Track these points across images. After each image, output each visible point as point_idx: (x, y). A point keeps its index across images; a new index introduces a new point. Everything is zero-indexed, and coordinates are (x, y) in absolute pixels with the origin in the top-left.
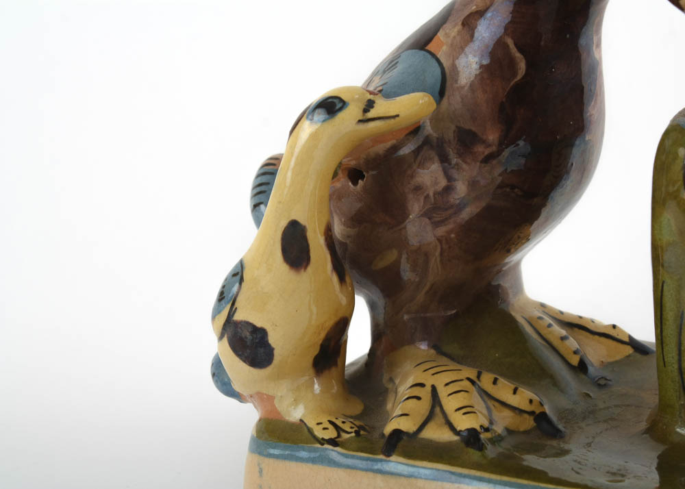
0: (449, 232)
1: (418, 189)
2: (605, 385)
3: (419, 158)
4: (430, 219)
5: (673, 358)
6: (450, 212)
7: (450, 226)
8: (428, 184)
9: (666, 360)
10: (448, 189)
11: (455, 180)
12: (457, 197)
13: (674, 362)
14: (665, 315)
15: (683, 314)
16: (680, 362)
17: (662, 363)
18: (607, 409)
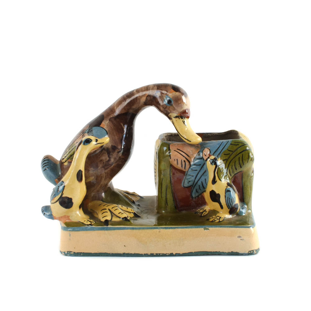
0: (108, 171)
1: (101, 161)
2: (140, 206)
3: (102, 153)
4: (104, 168)
5: (164, 196)
6: (109, 166)
7: (109, 169)
8: (104, 159)
10: (109, 160)
11: (111, 158)
12: (111, 162)
14: (163, 186)
15: (167, 185)
16: (166, 197)
17: (161, 197)
18: (144, 210)
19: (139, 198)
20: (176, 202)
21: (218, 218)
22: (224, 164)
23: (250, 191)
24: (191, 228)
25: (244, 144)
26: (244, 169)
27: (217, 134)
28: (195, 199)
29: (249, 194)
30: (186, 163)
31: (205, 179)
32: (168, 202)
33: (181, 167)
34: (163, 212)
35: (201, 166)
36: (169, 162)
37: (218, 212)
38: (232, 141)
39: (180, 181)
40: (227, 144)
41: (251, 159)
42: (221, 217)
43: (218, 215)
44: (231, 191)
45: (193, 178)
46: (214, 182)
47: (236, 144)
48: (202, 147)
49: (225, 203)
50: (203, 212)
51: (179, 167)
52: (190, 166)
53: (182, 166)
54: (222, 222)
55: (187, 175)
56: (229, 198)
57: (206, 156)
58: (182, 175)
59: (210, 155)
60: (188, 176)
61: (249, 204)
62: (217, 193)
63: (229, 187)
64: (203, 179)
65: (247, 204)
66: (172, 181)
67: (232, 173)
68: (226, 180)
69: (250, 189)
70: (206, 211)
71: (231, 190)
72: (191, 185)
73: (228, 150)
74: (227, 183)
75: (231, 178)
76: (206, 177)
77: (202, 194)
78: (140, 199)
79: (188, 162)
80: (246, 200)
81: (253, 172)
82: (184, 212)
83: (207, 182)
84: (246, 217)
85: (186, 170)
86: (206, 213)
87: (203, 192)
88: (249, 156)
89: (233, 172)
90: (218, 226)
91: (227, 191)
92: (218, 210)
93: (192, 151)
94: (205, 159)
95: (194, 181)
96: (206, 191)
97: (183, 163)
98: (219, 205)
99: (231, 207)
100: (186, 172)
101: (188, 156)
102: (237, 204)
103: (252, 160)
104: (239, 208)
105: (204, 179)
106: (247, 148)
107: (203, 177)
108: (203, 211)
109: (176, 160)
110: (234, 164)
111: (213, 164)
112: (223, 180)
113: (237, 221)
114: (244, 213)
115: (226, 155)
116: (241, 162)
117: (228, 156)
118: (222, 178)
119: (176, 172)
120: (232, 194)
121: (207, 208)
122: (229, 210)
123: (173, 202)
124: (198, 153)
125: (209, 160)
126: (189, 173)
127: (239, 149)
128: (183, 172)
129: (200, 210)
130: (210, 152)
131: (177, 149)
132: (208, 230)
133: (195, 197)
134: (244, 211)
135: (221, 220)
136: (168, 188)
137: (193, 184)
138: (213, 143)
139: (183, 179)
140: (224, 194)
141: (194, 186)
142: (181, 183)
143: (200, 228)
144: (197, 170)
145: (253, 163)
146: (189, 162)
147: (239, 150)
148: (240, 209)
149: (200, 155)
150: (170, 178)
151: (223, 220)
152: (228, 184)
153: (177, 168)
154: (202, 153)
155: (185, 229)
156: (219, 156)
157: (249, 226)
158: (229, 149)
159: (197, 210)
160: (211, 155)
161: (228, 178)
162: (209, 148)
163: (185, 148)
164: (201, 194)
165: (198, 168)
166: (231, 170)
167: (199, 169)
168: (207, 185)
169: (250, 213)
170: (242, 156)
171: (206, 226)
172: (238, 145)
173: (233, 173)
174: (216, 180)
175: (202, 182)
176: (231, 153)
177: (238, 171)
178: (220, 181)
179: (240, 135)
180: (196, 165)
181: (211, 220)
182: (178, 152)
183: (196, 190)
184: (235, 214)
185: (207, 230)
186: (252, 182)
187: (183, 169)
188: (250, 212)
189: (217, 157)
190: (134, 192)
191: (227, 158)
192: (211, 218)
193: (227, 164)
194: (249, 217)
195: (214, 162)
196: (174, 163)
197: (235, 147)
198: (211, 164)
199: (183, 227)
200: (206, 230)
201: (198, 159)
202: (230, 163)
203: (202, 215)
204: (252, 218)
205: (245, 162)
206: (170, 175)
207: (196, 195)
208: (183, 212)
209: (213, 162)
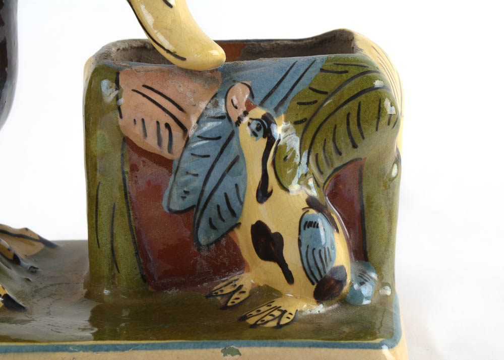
2: (36, 272)
5: (106, 240)
9: (100, 242)
13: (108, 243)
14: (100, 208)
15: (114, 206)
16: (112, 242)
17: (96, 246)
18: (46, 287)
19: (41, 246)
20: (147, 259)
21: (277, 313)
22: (297, 133)
23: (386, 224)
24: (180, 347)
25: (365, 69)
26: (366, 151)
27: (289, 43)
28: (209, 250)
29: (386, 236)
30: (174, 133)
31: (236, 185)
32: (118, 259)
33: (157, 147)
34: (106, 292)
35: (222, 142)
36: (118, 127)
37: (279, 294)
38: (328, 60)
39: (156, 191)
40: (310, 69)
41: (387, 119)
42: (285, 311)
43: (277, 303)
44: (320, 224)
45: (198, 183)
46: (263, 193)
47: (340, 69)
48: (228, 81)
49: (301, 265)
50: (234, 292)
51: (151, 143)
52: (187, 141)
53: (160, 143)
54: (286, 329)
55: (178, 173)
56: (314, 249)
57: (236, 108)
58: (163, 170)
59: (249, 106)
60: (182, 175)
61: (385, 268)
62: (273, 231)
63: (312, 212)
64: (228, 185)
65: (378, 270)
66: (132, 192)
67: (325, 165)
68: (305, 188)
69: (386, 219)
70: (243, 289)
71: (321, 221)
72: (193, 206)
73: (311, 88)
74: (306, 196)
75: (321, 181)
76: (238, 179)
77: (231, 235)
78: (42, 251)
79: (179, 128)
80: (374, 257)
81: (398, 161)
82: (173, 293)
83: (241, 193)
84: (373, 309)
85: (175, 156)
86: (243, 297)
87: (232, 229)
88: (380, 109)
89: (329, 162)
90: (270, 341)
91: (308, 225)
92: (279, 288)
93: (194, 92)
94: (234, 119)
95: (202, 192)
96: (240, 223)
97: (161, 132)
98: (280, 270)
99: (319, 278)
100: (176, 163)
101: (181, 109)
102: (342, 267)
103: (394, 122)
104: (348, 280)
105: (234, 184)
106: (377, 83)
107: (228, 178)
108: (233, 289)
109: (139, 123)
110: (331, 136)
111: (261, 133)
112: (295, 187)
113: (341, 323)
114: (367, 298)
115: (303, 107)
116: (354, 127)
117: (313, 107)
118: (290, 183)
119: (144, 162)
120: (322, 233)
121: (247, 280)
122: (314, 287)
123: (135, 260)
124: (212, 98)
125: (246, 120)
126: (184, 165)
127: (347, 86)
128: (166, 163)
129: (226, 286)
130: (252, 95)
131: (144, 86)
132: (237, 356)
133: (208, 245)
134: (367, 290)
135: (284, 321)
136: (117, 216)
137: (199, 200)
138: (261, 66)
139: (167, 186)
140: (297, 236)
141: (201, 207)
142: (160, 197)
143: (211, 350)
144: (208, 156)
145: (397, 132)
146: (185, 129)
147: (350, 89)
148: (352, 285)
149: (220, 104)
150: (124, 180)
151: (292, 321)
152: (312, 203)
153: (144, 148)
154: (223, 101)
155: (160, 352)
156: (281, 109)
157: (378, 341)
158: (314, 87)
159: (216, 288)
160: (254, 107)
161: (311, 182)
162: (249, 83)
163: (170, 82)
164: (224, 235)
165: (213, 149)
166: (321, 156)
167: (216, 153)
168: (242, 203)
169: (387, 296)
170: (357, 108)
171: (232, 341)
172: (346, 72)
173: (328, 165)
174: (269, 190)
175: (226, 195)
176: (321, 98)
177: (346, 158)
178: (283, 192)
179: (358, 44)
180: (206, 139)
181: (251, 321)
182: (144, 95)
183: (210, 220)
184: (337, 299)
185: (233, 355)
186: (394, 194)
187: (165, 153)
188: (389, 293)
189: (272, 113)
190: (27, 229)
191: (307, 115)
192: (254, 313)
193: (309, 135)
194: (385, 310)
195: (264, 128)
196: (135, 133)
197: (335, 80)
198: (254, 134)
199: (153, 344)
200: (229, 357)
201: (212, 117)
202: (319, 134)
203: (230, 304)
204: (392, 314)
205: (368, 129)
206: (123, 173)
207: (209, 238)
208: (170, 293)
209: (258, 129)
